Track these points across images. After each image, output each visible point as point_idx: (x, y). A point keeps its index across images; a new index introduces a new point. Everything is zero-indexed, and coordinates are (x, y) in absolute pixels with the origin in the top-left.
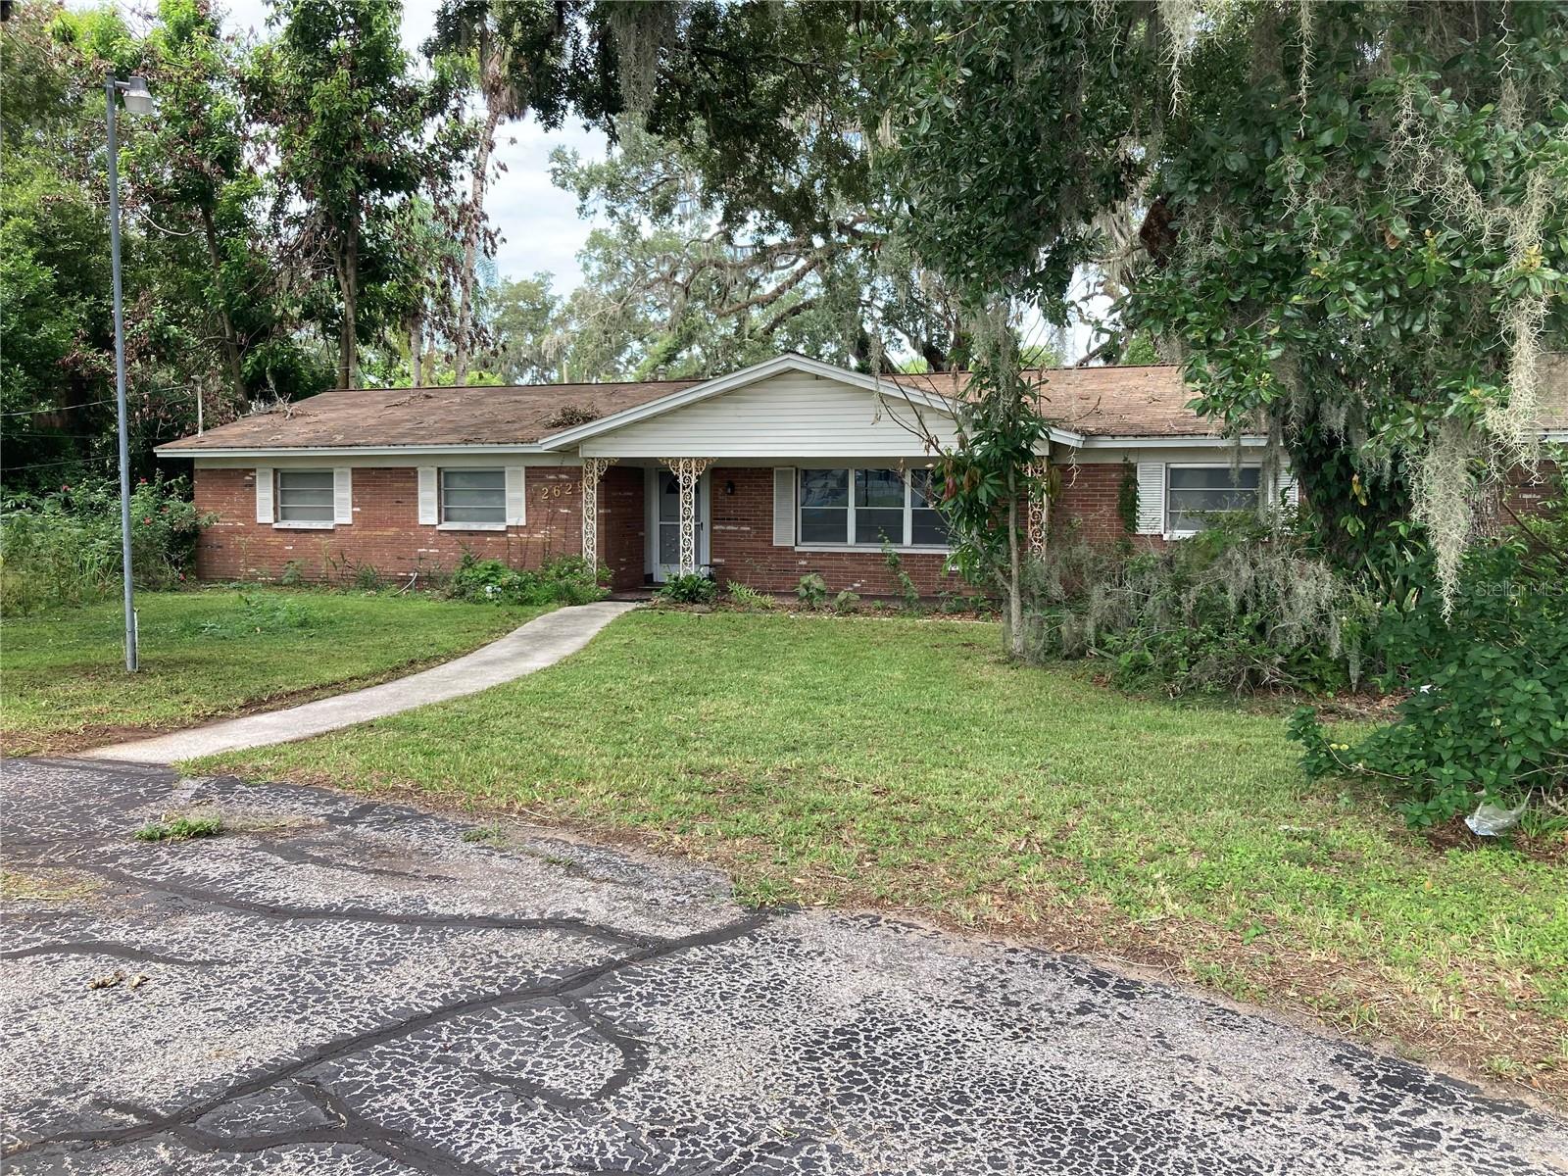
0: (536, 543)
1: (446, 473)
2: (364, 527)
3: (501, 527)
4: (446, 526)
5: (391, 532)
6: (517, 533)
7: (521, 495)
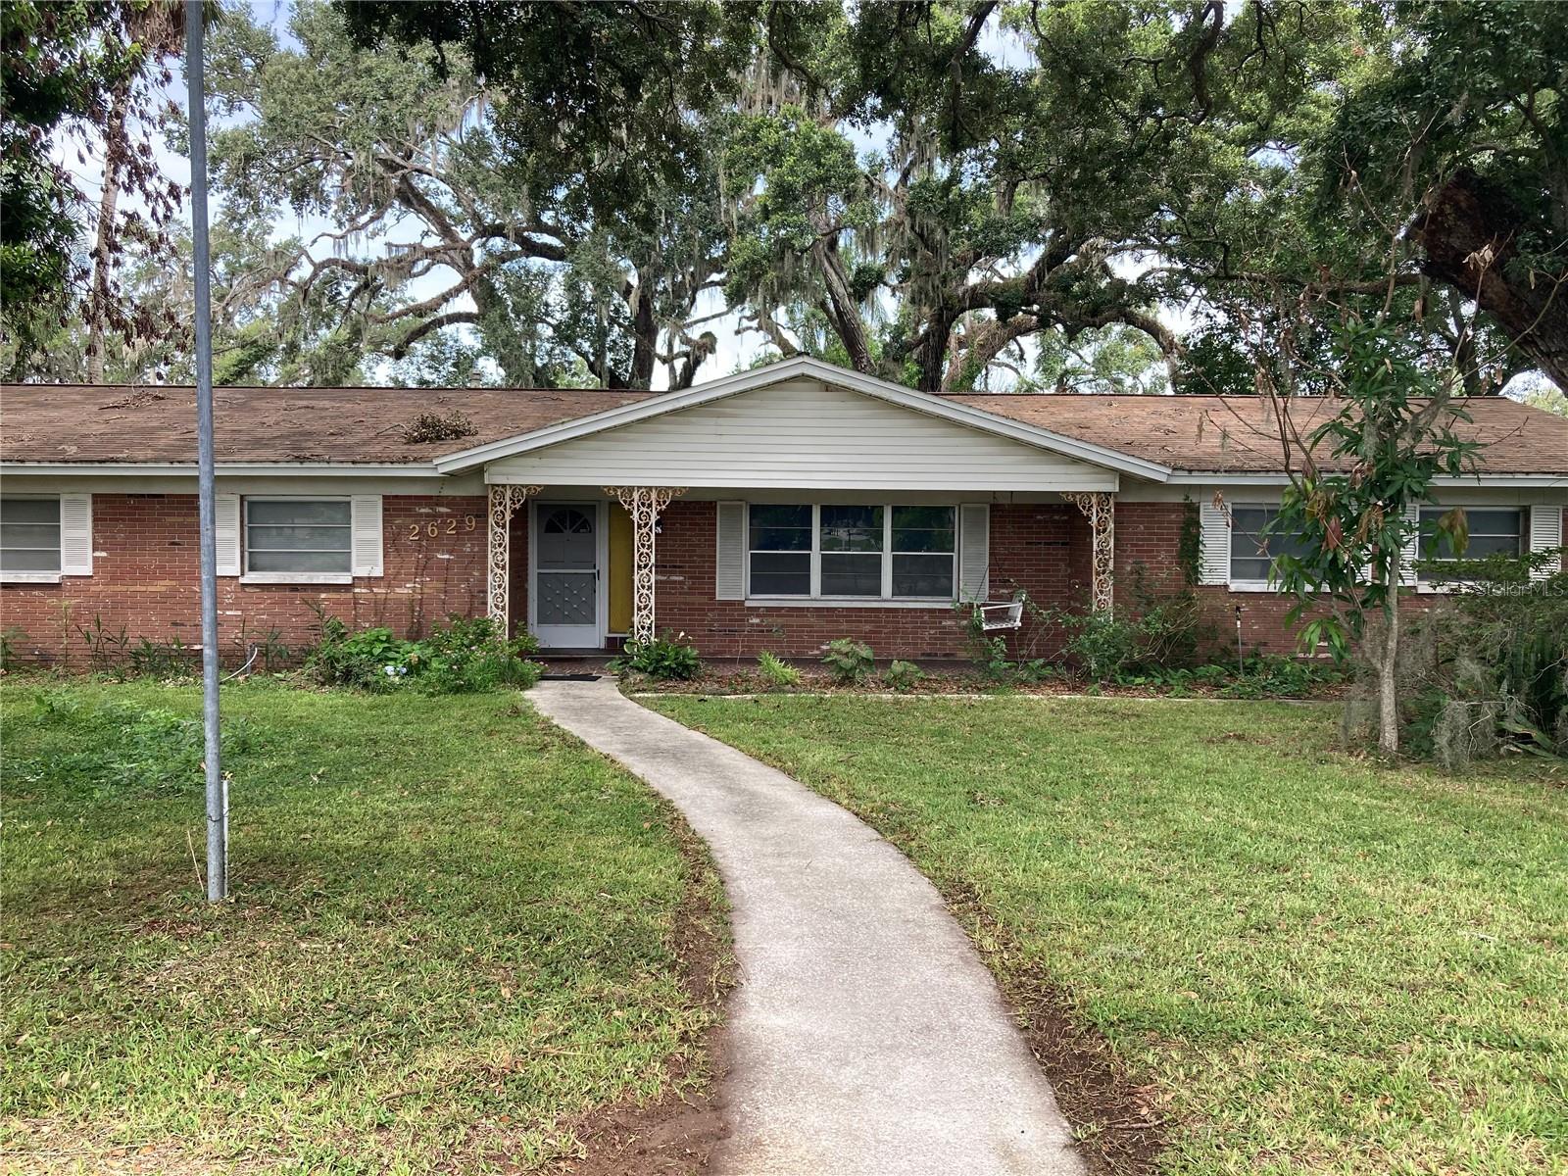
0: (399, 601)
1: (251, 503)
2: (114, 579)
3: (345, 579)
4: (252, 578)
5: (161, 586)
6: (370, 587)
7: (376, 534)
